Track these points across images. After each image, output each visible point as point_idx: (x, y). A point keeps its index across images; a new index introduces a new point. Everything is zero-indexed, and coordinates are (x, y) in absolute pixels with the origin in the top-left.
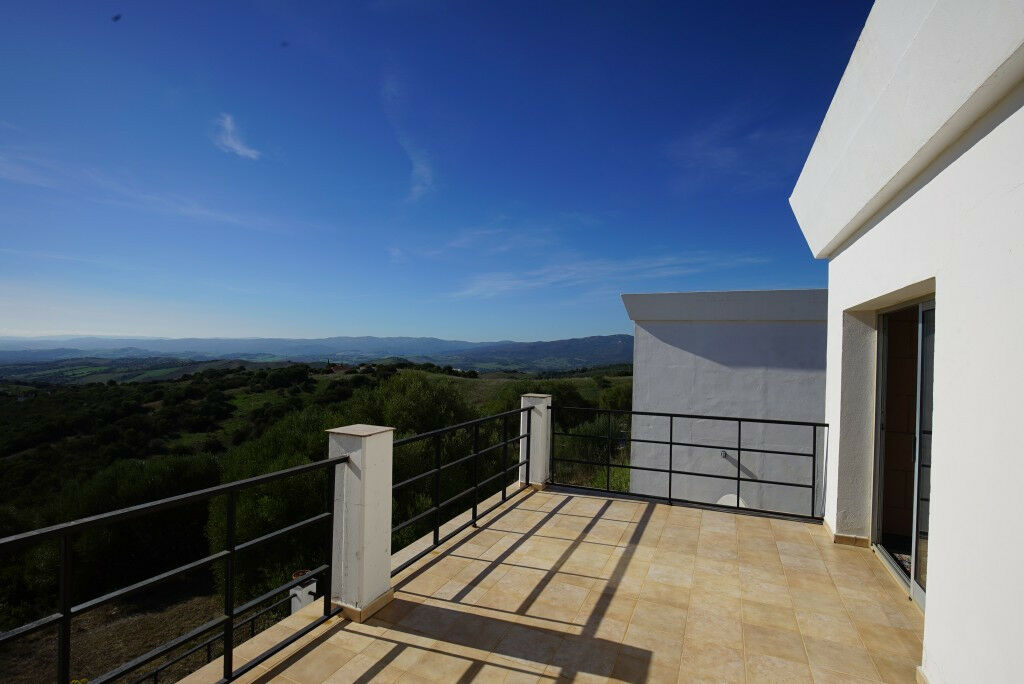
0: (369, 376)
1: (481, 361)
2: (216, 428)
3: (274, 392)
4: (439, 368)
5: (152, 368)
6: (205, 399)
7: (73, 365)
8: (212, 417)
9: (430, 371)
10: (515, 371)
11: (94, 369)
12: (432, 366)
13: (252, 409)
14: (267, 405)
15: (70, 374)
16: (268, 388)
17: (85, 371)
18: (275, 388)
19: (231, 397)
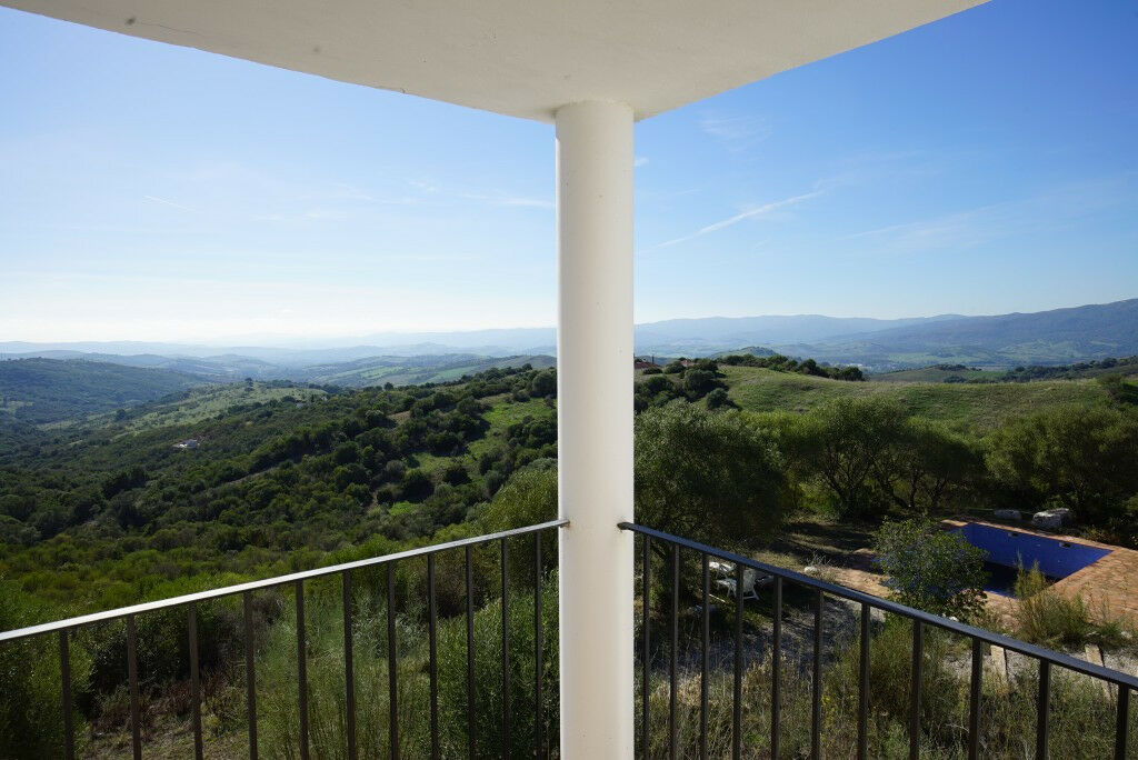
0: (674, 378)
1: (901, 350)
2: (463, 451)
3: (542, 400)
4: (794, 363)
5: (446, 368)
6: (455, 411)
7: (369, 365)
8: (461, 435)
9: (775, 369)
10: (960, 367)
11: (390, 370)
12: (781, 360)
13: (511, 424)
14: (528, 419)
15: (366, 375)
16: (534, 395)
17: (381, 373)
18: (543, 396)
19: (489, 408)
